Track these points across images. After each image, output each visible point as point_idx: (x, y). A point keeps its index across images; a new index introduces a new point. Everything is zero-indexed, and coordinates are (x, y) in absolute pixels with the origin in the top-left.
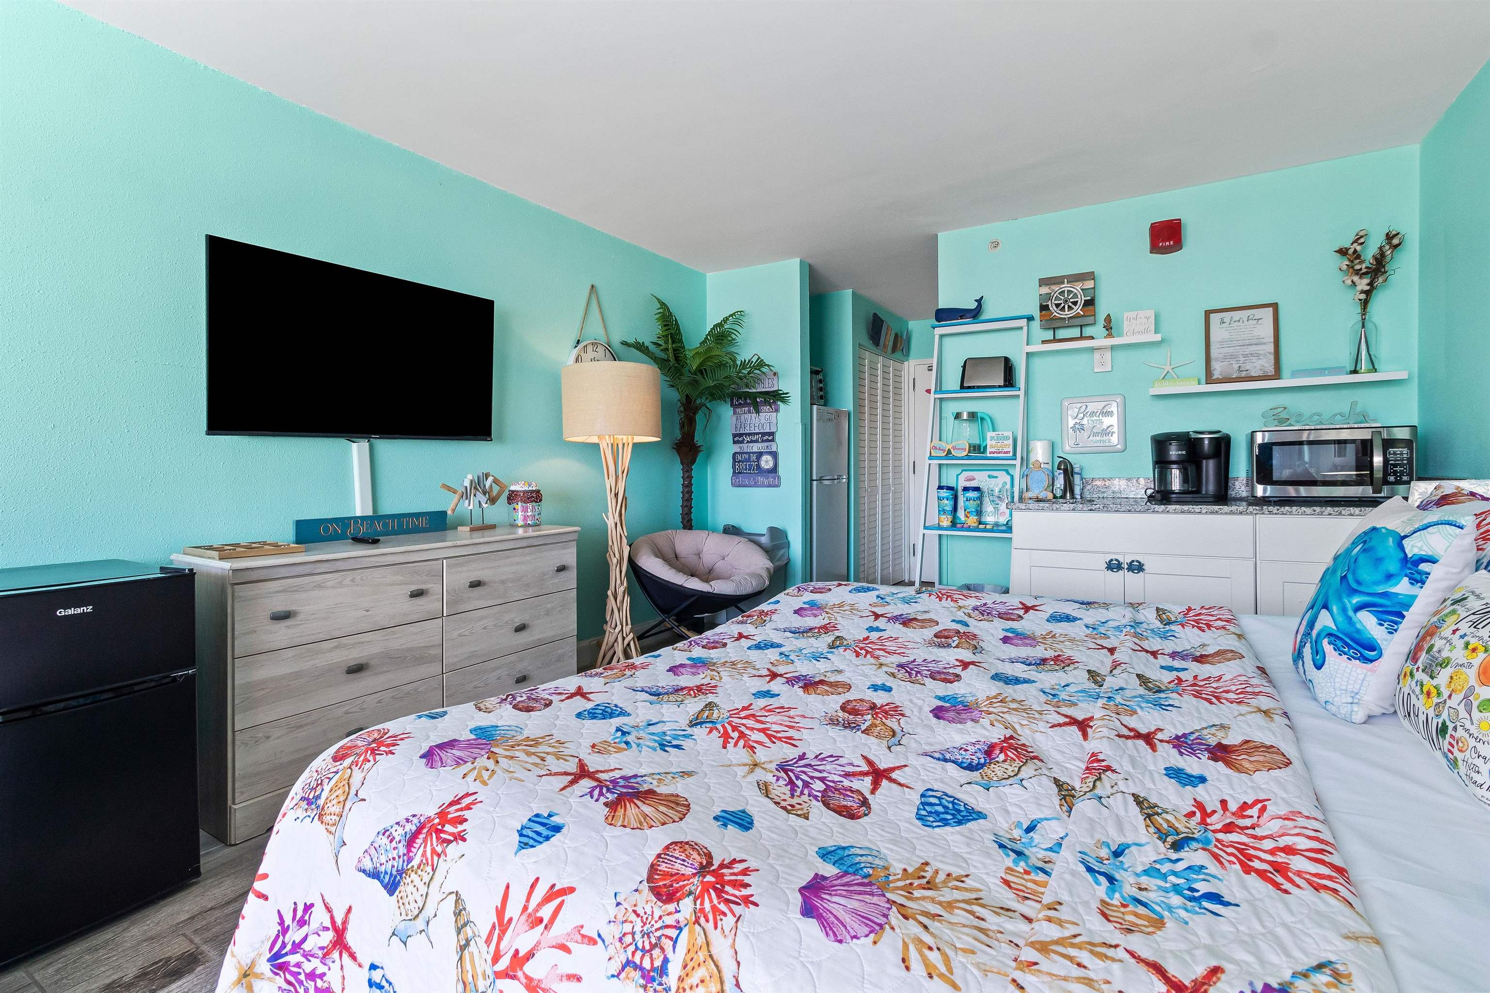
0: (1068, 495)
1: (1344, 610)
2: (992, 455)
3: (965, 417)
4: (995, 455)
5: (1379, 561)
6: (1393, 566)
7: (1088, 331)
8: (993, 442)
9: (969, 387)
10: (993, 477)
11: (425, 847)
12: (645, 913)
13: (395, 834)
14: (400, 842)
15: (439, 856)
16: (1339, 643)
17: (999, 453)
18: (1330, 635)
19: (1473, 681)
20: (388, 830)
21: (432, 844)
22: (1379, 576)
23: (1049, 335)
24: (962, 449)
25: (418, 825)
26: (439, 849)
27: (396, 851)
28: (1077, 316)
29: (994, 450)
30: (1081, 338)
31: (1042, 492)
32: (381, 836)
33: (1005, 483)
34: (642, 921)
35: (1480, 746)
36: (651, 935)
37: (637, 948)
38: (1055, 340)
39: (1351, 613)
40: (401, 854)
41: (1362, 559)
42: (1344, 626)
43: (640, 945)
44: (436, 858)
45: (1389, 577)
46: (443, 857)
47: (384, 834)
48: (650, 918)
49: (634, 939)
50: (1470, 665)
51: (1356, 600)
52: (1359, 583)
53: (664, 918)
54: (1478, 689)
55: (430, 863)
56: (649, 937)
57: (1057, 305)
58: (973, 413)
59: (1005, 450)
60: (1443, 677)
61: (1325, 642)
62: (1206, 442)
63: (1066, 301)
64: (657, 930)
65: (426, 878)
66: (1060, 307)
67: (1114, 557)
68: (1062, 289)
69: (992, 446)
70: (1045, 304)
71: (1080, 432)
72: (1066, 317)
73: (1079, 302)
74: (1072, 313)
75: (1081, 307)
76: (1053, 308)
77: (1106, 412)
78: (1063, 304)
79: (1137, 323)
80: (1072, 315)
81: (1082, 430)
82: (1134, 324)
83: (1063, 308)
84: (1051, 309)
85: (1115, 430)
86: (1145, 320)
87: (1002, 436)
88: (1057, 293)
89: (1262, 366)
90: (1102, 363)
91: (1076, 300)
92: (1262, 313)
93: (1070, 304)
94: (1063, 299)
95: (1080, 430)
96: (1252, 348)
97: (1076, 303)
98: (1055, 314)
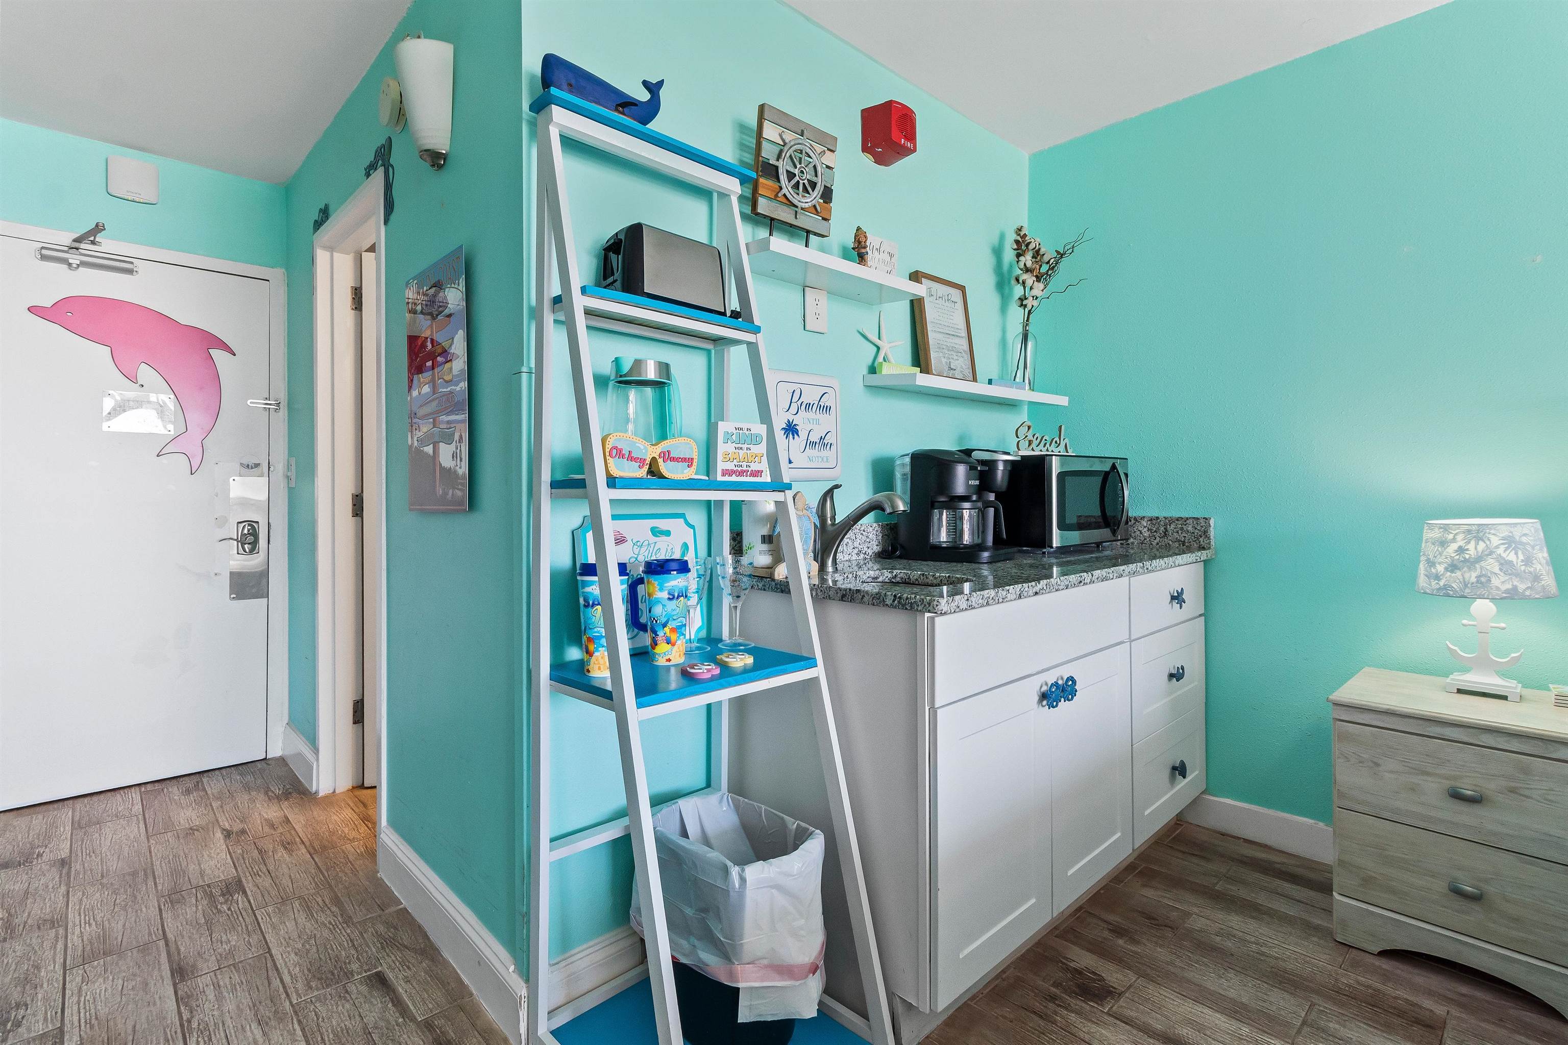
0: (830, 564)
2: (727, 478)
3: (651, 373)
4: (734, 478)
8: (730, 448)
10: (662, 533)
17: (741, 473)
28: (813, 211)
29: (730, 466)
57: (791, 176)
59: (755, 467)
62: (1001, 467)
63: (802, 174)
66: (793, 182)
68: (799, 146)
69: (727, 458)
70: (771, 163)
71: (794, 438)
72: (799, 205)
73: (818, 185)
74: (807, 202)
75: (819, 196)
76: (783, 177)
77: (824, 406)
78: (797, 178)
79: (881, 260)
80: (807, 205)
81: (796, 435)
82: (877, 260)
83: (796, 186)
84: (781, 177)
85: (833, 441)
86: (888, 258)
87: (747, 433)
88: (791, 151)
89: (962, 367)
90: (817, 314)
91: (814, 179)
92: (956, 294)
93: (806, 181)
94: (798, 166)
95: (793, 435)
96: (954, 340)
97: (813, 185)
98: (785, 191)
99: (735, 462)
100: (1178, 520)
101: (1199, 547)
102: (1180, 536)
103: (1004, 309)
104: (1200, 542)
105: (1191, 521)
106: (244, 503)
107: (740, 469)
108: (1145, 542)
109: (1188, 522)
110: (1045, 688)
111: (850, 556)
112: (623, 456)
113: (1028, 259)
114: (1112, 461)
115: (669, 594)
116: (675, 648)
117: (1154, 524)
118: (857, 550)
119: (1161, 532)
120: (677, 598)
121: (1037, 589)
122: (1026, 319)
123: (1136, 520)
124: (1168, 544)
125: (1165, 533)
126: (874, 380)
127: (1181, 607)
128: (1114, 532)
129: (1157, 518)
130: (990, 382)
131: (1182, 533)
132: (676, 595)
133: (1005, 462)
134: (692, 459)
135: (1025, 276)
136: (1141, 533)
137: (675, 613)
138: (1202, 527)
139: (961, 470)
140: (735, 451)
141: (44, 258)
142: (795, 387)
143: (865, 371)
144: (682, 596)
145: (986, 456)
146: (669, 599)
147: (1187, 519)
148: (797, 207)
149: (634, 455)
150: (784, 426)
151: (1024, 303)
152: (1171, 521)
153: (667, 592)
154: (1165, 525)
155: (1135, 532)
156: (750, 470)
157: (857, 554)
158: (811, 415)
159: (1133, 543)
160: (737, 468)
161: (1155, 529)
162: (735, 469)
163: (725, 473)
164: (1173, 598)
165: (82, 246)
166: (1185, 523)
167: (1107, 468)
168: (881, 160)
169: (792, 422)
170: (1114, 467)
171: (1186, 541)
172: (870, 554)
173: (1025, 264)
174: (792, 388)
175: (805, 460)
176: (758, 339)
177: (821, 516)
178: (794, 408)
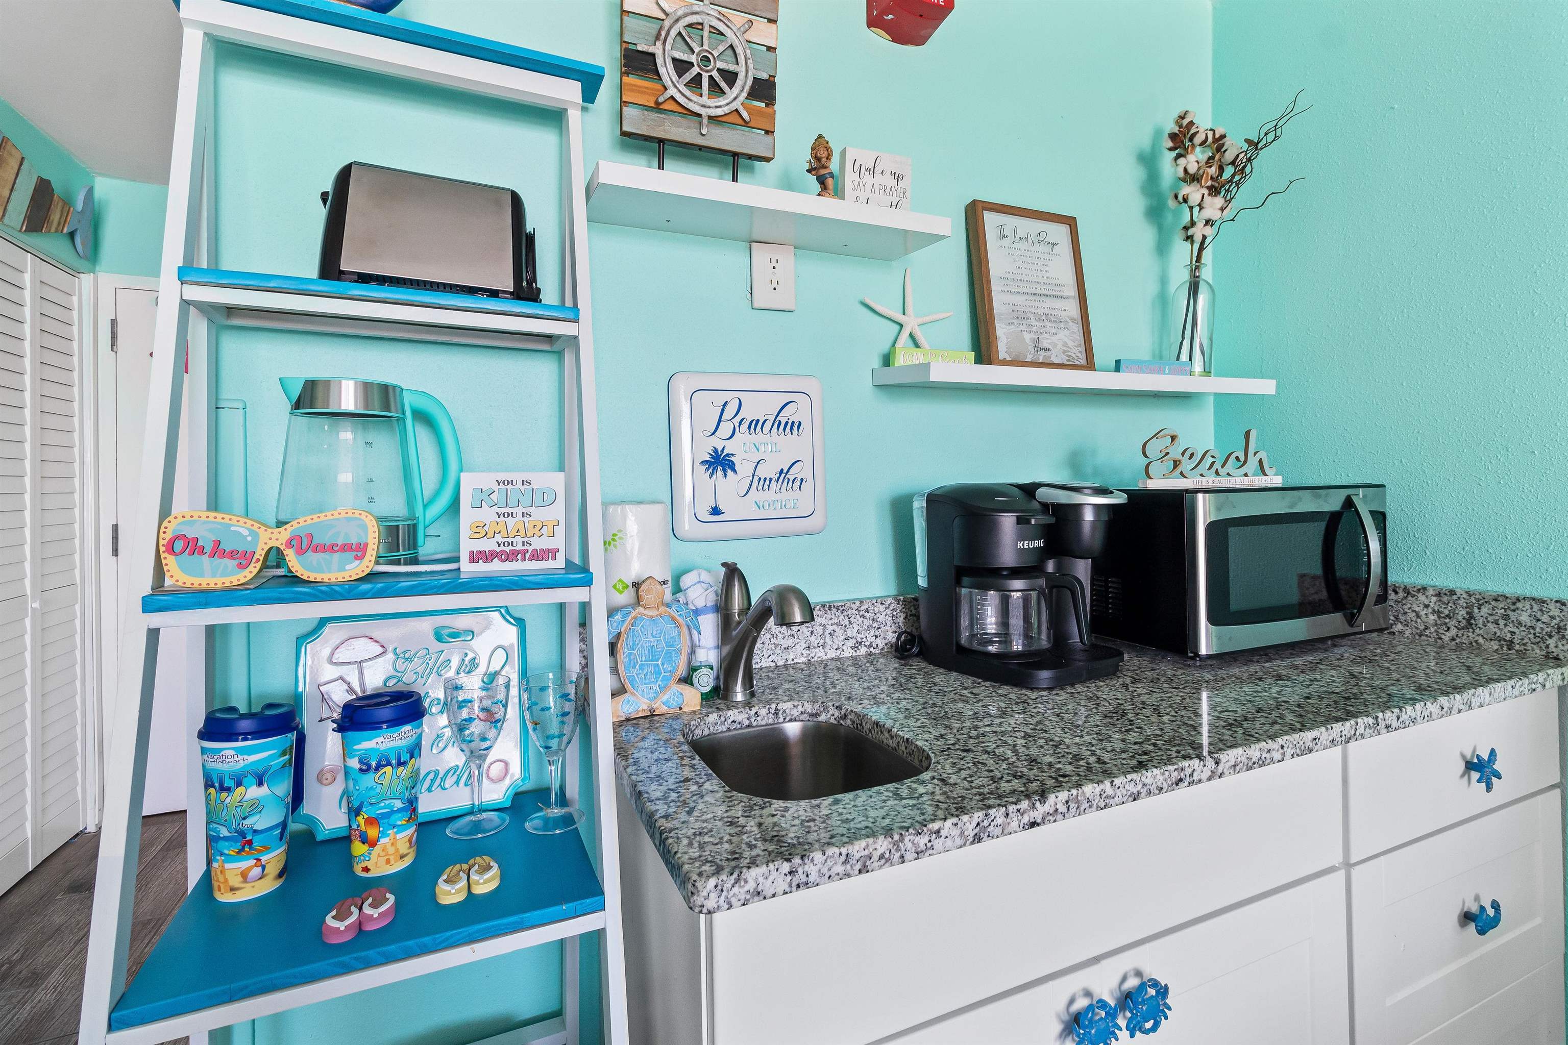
0: (739, 688)
2: (482, 567)
3: (349, 400)
4: (496, 566)
8: (488, 515)
9: (362, 279)
17: (512, 556)
24: (346, 548)
28: (732, 121)
29: (488, 545)
31: (663, 689)
57: (681, 66)
58: (383, 389)
59: (538, 544)
62: (1089, 516)
63: (706, 60)
66: (688, 76)
68: (694, 16)
69: (480, 531)
70: (640, 48)
71: (725, 476)
72: (703, 112)
73: (741, 76)
74: (720, 107)
75: (744, 94)
76: (667, 71)
77: (787, 423)
78: (695, 70)
79: (877, 187)
80: (719, 112)
81: (729, 472)
82: (868, 187)
83: (696, 82)
84: (662, 70)
85: (807, 474)
86: (891, 182)
87: (523, 488)
88: (680, 26)
89: (1065, 344)
90: (775, 282)
91: (732, 67)
92: (1060, 232)
93: (715, 74)
94: (697, 50)
95: (724, 471)
96: (1049, 303)
97: (731, 77)
98: (672, 91)
99: (498, 538)
100: (1496, 600)
101: (1547, 657)
102: (1501, 630)
103: (1162, 248)
104: (1547, 647)
105: (1527, 604)
107: (508, 549)
108: (1427, 632)
109: (1519, 605)
110: (1081, 1003)
111: (839, 652)
112: (202, 551)
113: (1195, 159)
114: (1344, 493)
115: (361, 762)
116: (377, 849)
117: (1444, 603)
118: (854, 641)
119: (1460, 618)
120: (377, 769)
121: (1037, 815)
122: (1195, 259)
123: (1409, 593)
124: (1476, 641)
125: (1468, 621)
126: (889, 376)
127: (1489, 788)
128: (1351, 619)
129: (1452, 592)
130: (1118, 367)
131: (1506, 625)
132: (374, 764)
133: (1097, 507)
134: (366, 545)
135: (1186, 190)
136: (1418, 616)
137: (372, 793)
138: (1552, 618)
139: (1008, 522)
140: (498, 520)
142: (727, 396)
143: (876, 363)
144: (389, 764)
145: (1063, 497)
146: (361, 770)
147: (1518, 600)
148: (700, 115)
149: (227, 546)
150: (708, 458)
151: (1190, 232)
152: (1482, 600)
153: (356, 759)
154: (1469, 607)
155: (1405, 613)
156: (530, 549)
157: (854, 648)
158: (759, 438)
159: (1401, 632)
160: (502, 548)
161: (1447, 612)
162: (498, 549)
163: (475, 557)
164: (1470, 766)
166: (1512, 607)
167: (1333, 503)
168: (901, 36)
169: (722, 451)
170: (1349, 503)
171: (1516, 641)
172: (880, 646)
173: (1185, 170)
174: (721, 398)
175: (747, 508)
176: (584, 330)
177: (723, 609)
178: (726, 429)
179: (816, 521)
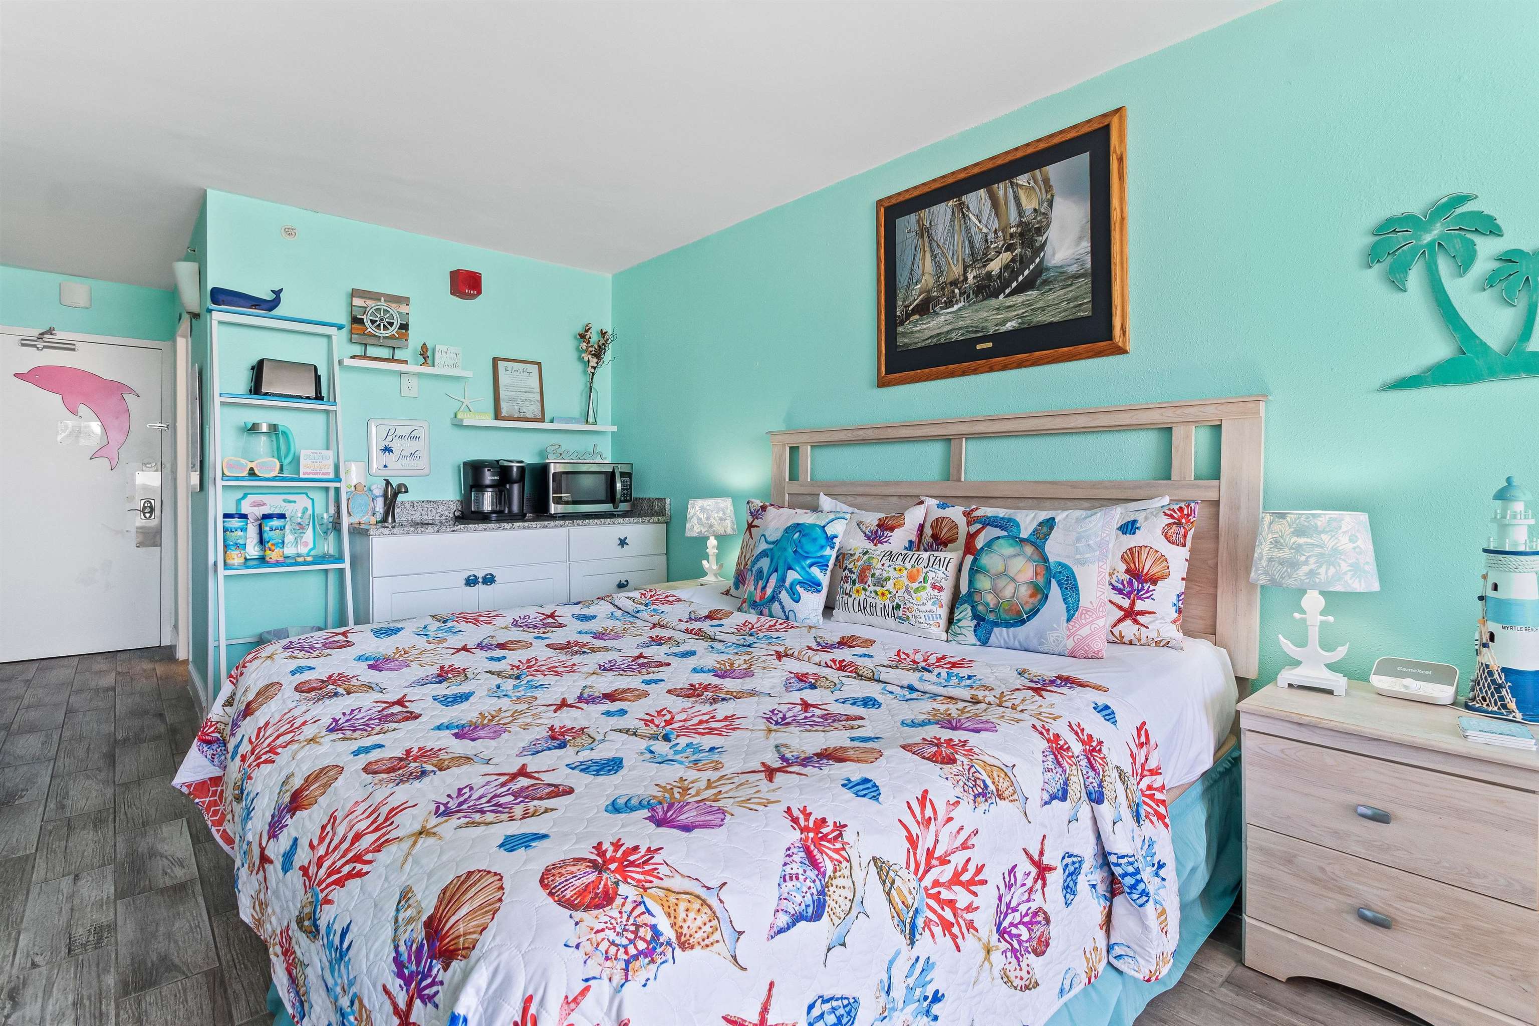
0: (390, 519)
1: (803, 568)
2: (306, 476)
3: (264, 428)
4: (311, 476)
5: (815, 540)
6: (823, 541)
7: (399, 354)
8: (309, 461)
9: (266, 394)
10: (290, 502)
11: (827, 855)
12: (606, 923)
13: (794, 872)
14: (805, 871)
15: (844, 849)
16: (806, 586)
17: (316, 474)
18: (800, 583)
19: (907, 582)
20: (785, 875)
21: (830, 849)
22: (817, 547)
23: (358, 350)
25: (802, 850)
26: (838, 845)
27: (808, 880)
28: (392, 337)
29: (309, 470)
30: (393, 360)
32: (783, 886)
33: (306, 509)
34: (610, 929)
35: (919, 607)
36: (627, 927)
37: (625, 947)
38: (365, 357)
39: (807, 569)
40: (814, 877)
41: (804, 540)
42: (806, 576)
43: (625, 942)
44: (843, 853)
45: (822, 547)
46: (847, 847)
47: (785, 881)
48: (613, 921)
49: (617, 945)
50: (902, 577)
51: (809, 562)
52: (807, 553)
53: (623, 910)
54: (911, 585)
55: (842, 859)
56: (627, 930)
57: (373, 322)
58: (275, 425)
59: (324, 471)
60: (889, 585)
61: (798, 587)
62: (515, 469)
63: (382, 320)
64: (627, 920)
65: (846, 872)
66: (376, 325)
67: (472, 573)
68: (378, 306)
69: (306, 466)
70: (357, 317)
71: (389, 455)
72: (381, 335)
73: (396, 323)
74: (388, 333)
75: (397, 329)
76: (368, 324)
77: (413, 437)
78: (378, 323)
79: (448, 357)
80: (387, 335)
81: (391, 453)
82: (444, 358)
83: (378, 327)
84: (366, 323)
85: (422, 454)
86: (453, 356)
87: (319, 455)
88: (373, 310)
89: (533, 412)
90: (409, 388)
91: (392, 321)
92: (533, 367)
93: (385, 323)
94: (379, 316)
95: (389, 453)
96: (526, 395)
97: (391, 324)
98: (369, 330)
99: (312, 468)
106: (145, 488)
111: (433, 517)
114: (614, 466)
118: (440, 514)
122: (590, 379)
126: (457, 421)
128: (615, 506)
130: (552, 421)
139: (487, 471)
140: (311, 464)
141: (23, 345)
142: (390, 427)
143: (451, 417)
145: (505, 463)
150: (383, 448)
157: (440, 516)
158: (403, 441)
160: (313, 471)
162: (311, 471)
165: (45, 336)
169: (388, 446)
174: (388, 428)
175: (398, 466)
176: (338, 408)
177: (385, 496)
178: (389, 438)
179: (426, 471)
